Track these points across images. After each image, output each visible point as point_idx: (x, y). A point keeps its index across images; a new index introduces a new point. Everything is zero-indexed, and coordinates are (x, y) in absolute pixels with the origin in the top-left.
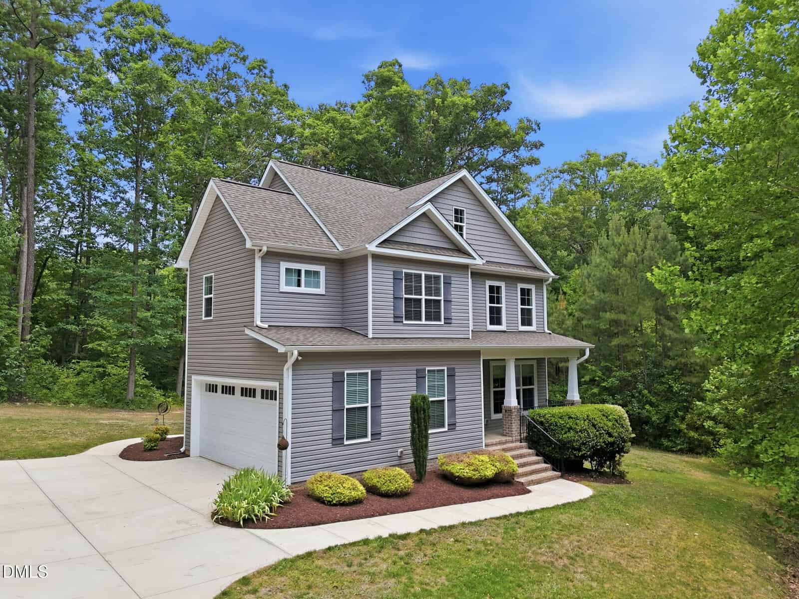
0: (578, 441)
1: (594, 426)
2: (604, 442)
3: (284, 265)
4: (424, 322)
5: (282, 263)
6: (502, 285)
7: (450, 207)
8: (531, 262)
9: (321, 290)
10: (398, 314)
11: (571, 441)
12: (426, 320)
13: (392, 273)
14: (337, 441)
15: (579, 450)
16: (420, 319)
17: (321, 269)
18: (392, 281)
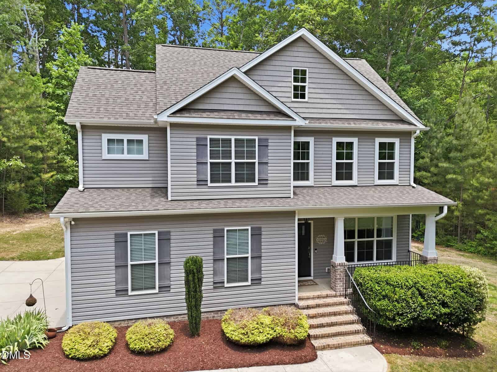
0: (391, 311)
1: (422, 295)
2: (434, 314)
3: (106, 137)
4: (233, 183)
5: (103, 135)
6: (355, 140)
7: (288, 69)
8: (396, 115)
9: (145, 156)
10: (202, 177)
11: (384, 309)
12: (236, 181)
13: (195, 140)
14: (122, 292)
15: (394, 320)
16: (230, 181)
17: (144, 138)
18: (195, 147)
